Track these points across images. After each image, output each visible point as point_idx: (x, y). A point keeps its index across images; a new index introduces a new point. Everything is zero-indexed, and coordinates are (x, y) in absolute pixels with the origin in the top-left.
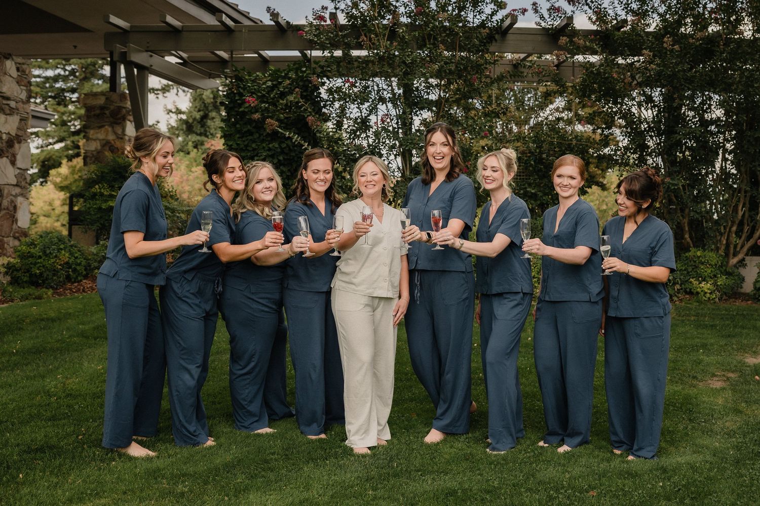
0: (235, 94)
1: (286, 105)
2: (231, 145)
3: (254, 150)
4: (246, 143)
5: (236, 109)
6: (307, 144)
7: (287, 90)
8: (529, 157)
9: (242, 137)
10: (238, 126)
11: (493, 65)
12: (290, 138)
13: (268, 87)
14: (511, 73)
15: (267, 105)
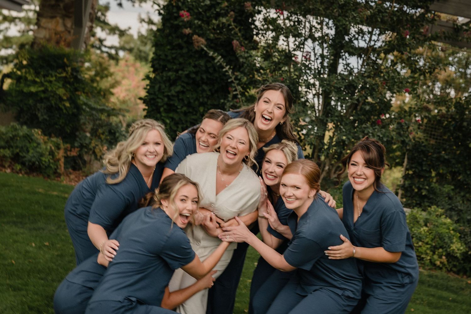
0: (173, 6)
1: (218, 25)
2: (160, 55)
3: (180, 64)
4: (174, 56)
5: (172, 22)
6: (228, 67)
7: (223, 11)
8: (450, 122)
9: (172, 49)
10: (170, 38)
11: (430, 25)
12: (213, 58)
13: (206, 5)
14: (447, 34)
15: (200, 23)
